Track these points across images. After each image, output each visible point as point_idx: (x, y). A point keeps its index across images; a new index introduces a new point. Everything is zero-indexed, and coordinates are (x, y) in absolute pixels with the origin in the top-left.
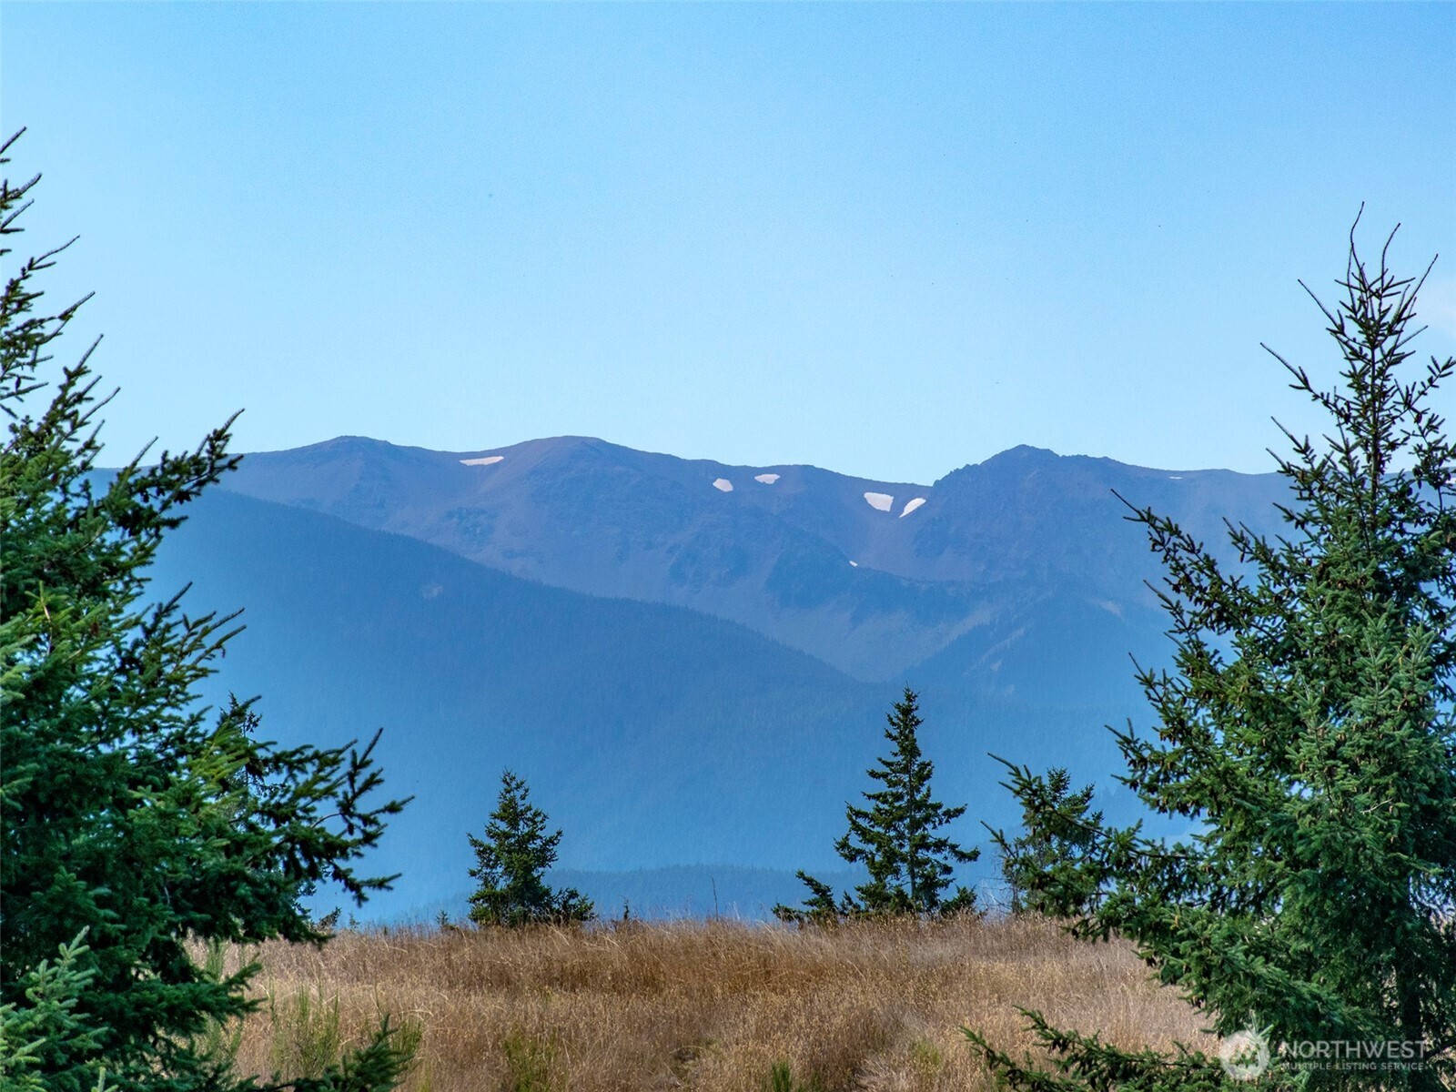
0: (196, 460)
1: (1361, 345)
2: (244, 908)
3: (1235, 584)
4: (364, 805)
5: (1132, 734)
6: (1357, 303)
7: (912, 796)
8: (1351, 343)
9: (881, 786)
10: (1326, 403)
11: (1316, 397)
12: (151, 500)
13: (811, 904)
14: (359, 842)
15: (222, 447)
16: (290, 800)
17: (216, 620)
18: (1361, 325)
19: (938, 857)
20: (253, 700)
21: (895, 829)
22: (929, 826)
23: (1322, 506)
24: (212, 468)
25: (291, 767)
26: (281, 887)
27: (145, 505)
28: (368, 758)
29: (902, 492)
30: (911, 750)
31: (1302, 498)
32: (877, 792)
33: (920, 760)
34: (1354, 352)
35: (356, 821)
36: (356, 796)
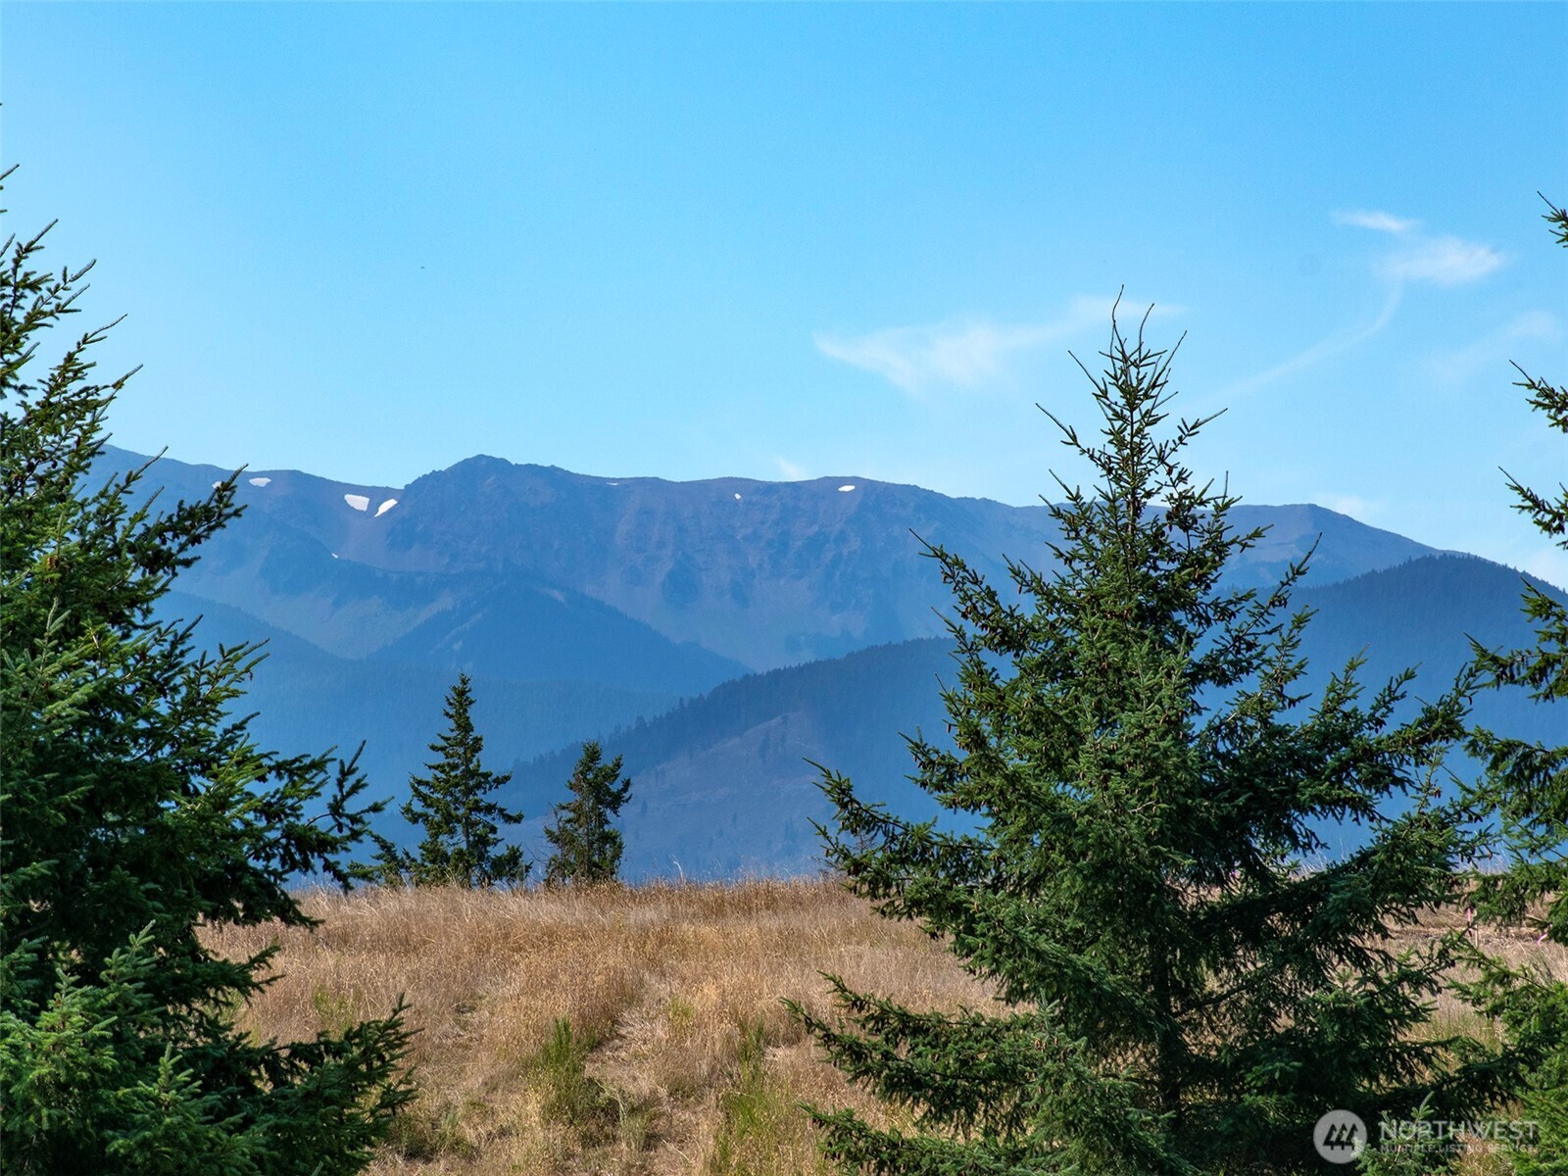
0: (207, 509)
1: (1122, 408)
2: (247, 895)
3: (1012, 611)
4: (352, 806)
5: (921, 740)
6: (1119, 372)
7: (467, 766)
8: (1113, 406)
9: (439, 758)
10: (1092, 457)
11: (1083, 451)
12: (169, 543)
13: (378, 858)
14: (348, 838)
15: (229, 498)
16: (279, 799)
17: (246, 648)
18: (1122, 390)
19: (488, 818)
20: (252, 716)
21: (452, 795)
22: (479, 792)
23: (1087, 544)
24: (220, 515)
25: (291, 773)
26: (278, 875)
27: (164, 548)
28: (354, 766)
29: (377, 494)
30: (465, 727)
31: (1069, 538)
32: (436, 763)
33: (473, 734)
34: (1116, 413)
35: (345, 821)
36: (344, 799)
